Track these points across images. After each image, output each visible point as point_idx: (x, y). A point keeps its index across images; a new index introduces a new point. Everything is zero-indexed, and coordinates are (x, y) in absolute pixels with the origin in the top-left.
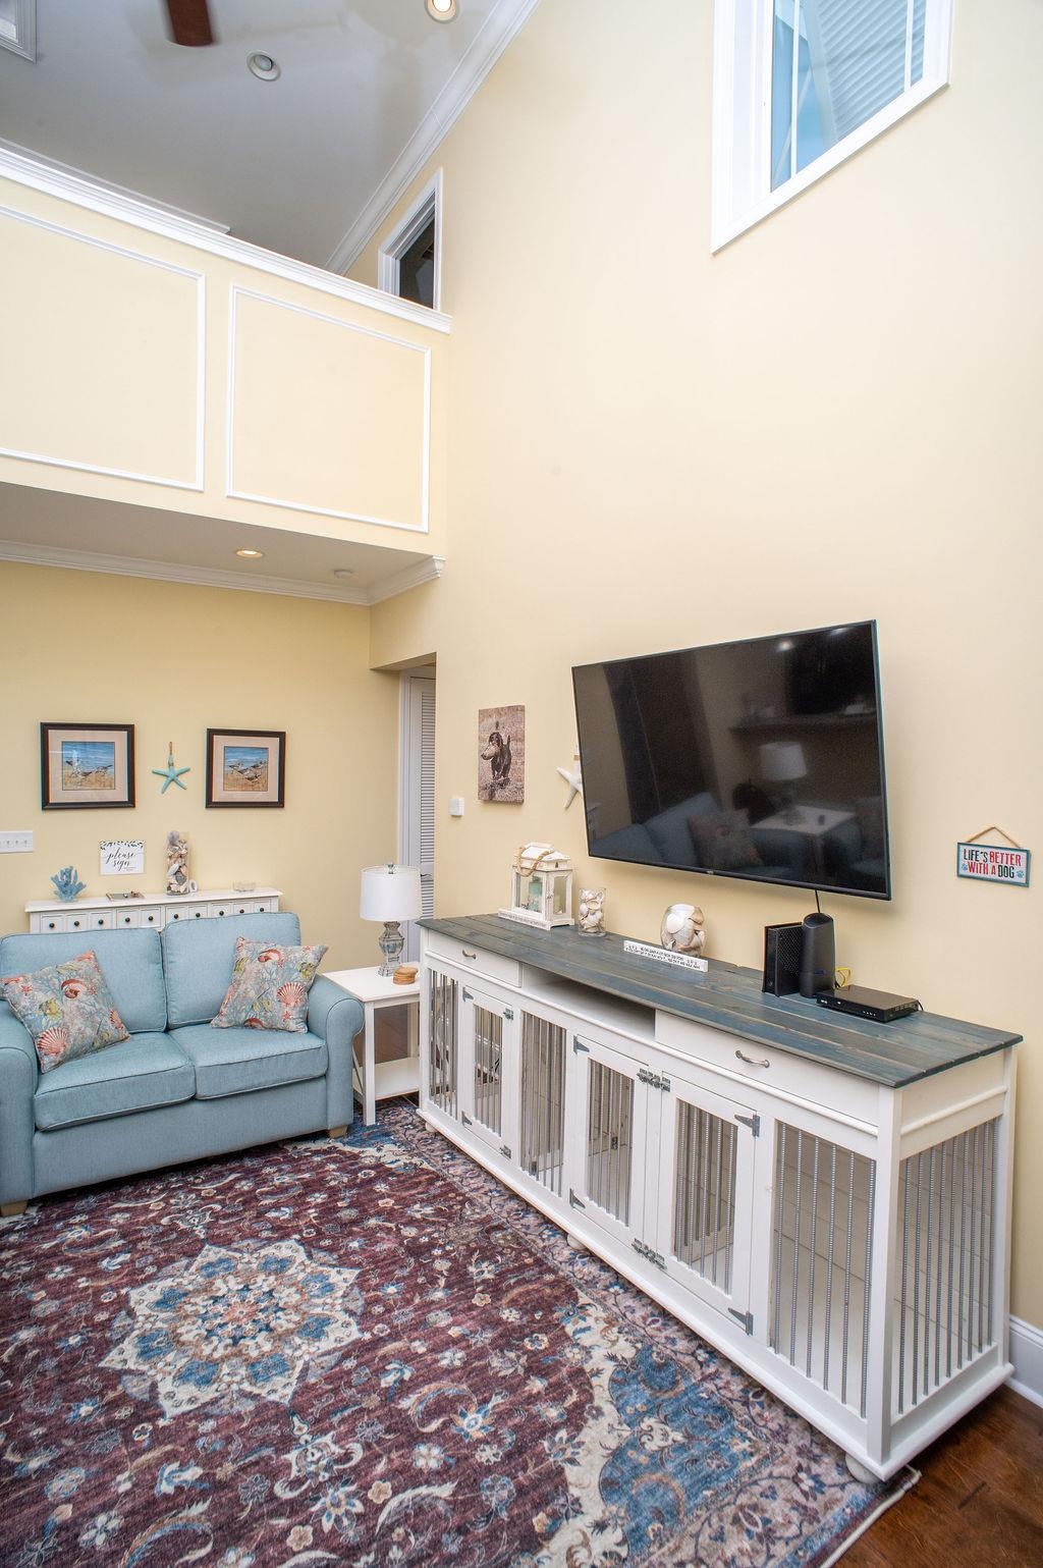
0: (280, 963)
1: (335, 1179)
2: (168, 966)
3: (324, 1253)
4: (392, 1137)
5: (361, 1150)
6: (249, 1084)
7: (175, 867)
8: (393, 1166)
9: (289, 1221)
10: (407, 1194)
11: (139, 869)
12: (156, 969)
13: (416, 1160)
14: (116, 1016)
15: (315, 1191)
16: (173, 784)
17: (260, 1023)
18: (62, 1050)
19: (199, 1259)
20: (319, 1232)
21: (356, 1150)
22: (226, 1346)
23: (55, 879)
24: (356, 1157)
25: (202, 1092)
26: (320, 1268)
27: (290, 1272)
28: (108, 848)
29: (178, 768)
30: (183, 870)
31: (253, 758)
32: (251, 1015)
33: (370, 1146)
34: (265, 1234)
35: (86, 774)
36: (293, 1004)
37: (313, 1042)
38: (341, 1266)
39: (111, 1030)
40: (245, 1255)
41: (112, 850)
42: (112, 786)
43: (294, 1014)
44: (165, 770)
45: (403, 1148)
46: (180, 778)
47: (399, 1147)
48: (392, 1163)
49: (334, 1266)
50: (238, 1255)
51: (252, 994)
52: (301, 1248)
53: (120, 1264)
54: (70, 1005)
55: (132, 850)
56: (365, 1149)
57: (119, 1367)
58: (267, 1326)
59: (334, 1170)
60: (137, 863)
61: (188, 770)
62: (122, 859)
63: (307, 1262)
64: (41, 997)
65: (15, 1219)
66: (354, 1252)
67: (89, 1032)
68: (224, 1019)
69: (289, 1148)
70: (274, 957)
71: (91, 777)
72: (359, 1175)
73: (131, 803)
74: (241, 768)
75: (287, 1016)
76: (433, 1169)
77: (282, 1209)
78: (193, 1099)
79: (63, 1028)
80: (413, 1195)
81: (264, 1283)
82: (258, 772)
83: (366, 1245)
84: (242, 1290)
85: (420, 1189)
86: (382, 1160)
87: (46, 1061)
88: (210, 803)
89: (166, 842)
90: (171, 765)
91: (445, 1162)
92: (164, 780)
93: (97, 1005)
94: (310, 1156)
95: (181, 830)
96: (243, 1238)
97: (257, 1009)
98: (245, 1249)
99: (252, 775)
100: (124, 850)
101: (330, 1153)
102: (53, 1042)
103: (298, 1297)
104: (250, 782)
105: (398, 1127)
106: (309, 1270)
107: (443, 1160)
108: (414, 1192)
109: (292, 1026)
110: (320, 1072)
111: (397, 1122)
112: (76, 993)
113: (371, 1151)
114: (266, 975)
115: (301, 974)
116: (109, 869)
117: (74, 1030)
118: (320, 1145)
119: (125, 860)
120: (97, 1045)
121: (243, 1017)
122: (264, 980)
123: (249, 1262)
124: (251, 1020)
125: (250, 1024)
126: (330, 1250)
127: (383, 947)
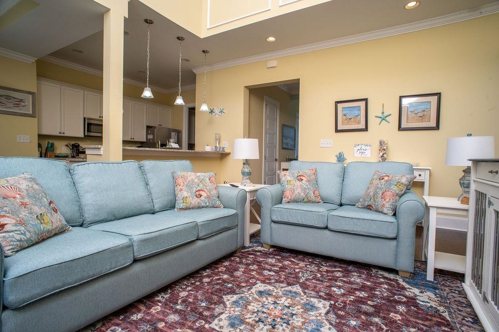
0: (387, 181)
1: (380, 292)
2: (345, 179)
3: (334, 316)
4: (437, 291)
5: (410, 287)
6: (351, 229)
7: (381, 154)
8: (422, 303)
9: (338, 295)
10: (414, 320)
11: (369, 155)
12: (339, 180)
13: (441, 309)
14: (317, 192)
15: (364, 291)
16: (384, 121)
17: (372, 207)
18: (290, 197)
19: (290, 287)
20: (344, 307)
21: (407, 286)
22: (254, 320)
23: (336, 156)
24: (404, 288)
25: (330, 226)
26: (325, 321)
27: (311, 313)
28: (357, 147)
29: (385, 114)
30: (385, 155)
31: (423, 107)
32: (370, 203)
33: (417, 288)
34: (322, 294)
35: (350, 119)
36: (387, 200)
37: (392, 219)
38: (335, 327)
39: (312, 197)
40: (305, 296)
41: (359, 147)
42: (359, 123)
43: (387, 205)
44: (380, 115)
45: (439, 299)
46: (387, 118)
47: (437, 297)
48: (423, 302)
49: (331, 324)
50: (302, 294)
51: (372, 194)
52: (328, 308)
53: (268, 274)
54: (298, 183)
55: (366, 147)
56: (413, 288)
57: (225, 300)
58: (275, 325)
59: (384, 288)
60: (368, 153)
61: (391, 115)
62: (363, 151)
63: (323, 315)
64: (289, 178)
65: (265, 249)
66: (349, 326)
67: (302, 194)
68: (360, 203)
69: (374, 271)
70: (386, 178)
71: (352, 120)
72: (395, 296)
73: (366, 129)
74: (416, 112)
75: (383, 205)
76: (449, 319)
77: (341, 289)
78: (326, 228)
79: (293, 191)
80: (418, 323)
81: (298, 309)
82: (425, 113)
83: (359, 327)
84: (287, 306)
85: (427, 323)
86: (418, 297)
87: (284, 199)
88: (400, 128)
89: (378, 144)
90: (383, 113)
91: (464, 322)
92: (380, 119)
93: (309, 186)
94: (381, 278)
95: (384, 139)
96: (313, 290)
97: (372, 200)
98: (307, 294)
99: (421, 115)
100: (363, 147)
101: (393, 281)
102: (288, 194)
103: (300, 324)
104: (421, 118)
105: (447, 289)
106: (319, 318)
107: (463, 319)
108: (421, 322)
109: (385, 211)
110: (393, 235)
111: (449, 286)
112: (302, 180)
113: (416, 291)
114: (380, 186)
115: (396, 187)
116: (357, 154)
117: (296, 192)
118: (392, 276)
119: (364, 151)
120: (305, 200)
121: (367, 204)
122: (378, 188)
123: (303, 299)
124: (369, 206)
125: (369, 208)
126: (339, 317)
127: (460, 183)
